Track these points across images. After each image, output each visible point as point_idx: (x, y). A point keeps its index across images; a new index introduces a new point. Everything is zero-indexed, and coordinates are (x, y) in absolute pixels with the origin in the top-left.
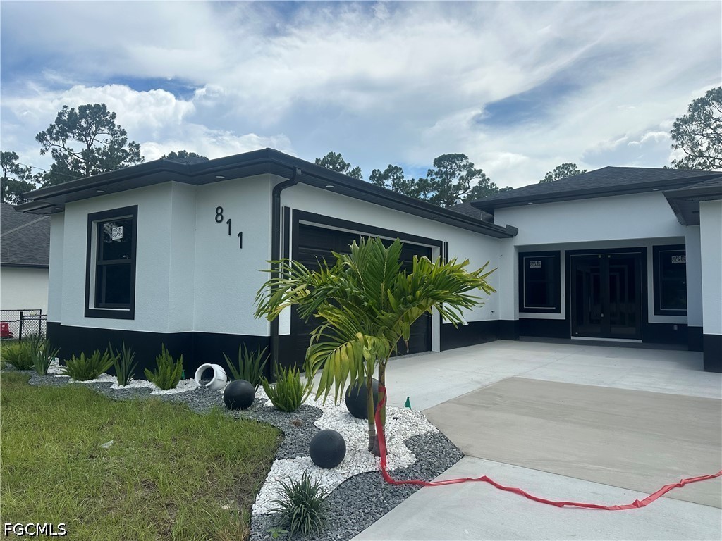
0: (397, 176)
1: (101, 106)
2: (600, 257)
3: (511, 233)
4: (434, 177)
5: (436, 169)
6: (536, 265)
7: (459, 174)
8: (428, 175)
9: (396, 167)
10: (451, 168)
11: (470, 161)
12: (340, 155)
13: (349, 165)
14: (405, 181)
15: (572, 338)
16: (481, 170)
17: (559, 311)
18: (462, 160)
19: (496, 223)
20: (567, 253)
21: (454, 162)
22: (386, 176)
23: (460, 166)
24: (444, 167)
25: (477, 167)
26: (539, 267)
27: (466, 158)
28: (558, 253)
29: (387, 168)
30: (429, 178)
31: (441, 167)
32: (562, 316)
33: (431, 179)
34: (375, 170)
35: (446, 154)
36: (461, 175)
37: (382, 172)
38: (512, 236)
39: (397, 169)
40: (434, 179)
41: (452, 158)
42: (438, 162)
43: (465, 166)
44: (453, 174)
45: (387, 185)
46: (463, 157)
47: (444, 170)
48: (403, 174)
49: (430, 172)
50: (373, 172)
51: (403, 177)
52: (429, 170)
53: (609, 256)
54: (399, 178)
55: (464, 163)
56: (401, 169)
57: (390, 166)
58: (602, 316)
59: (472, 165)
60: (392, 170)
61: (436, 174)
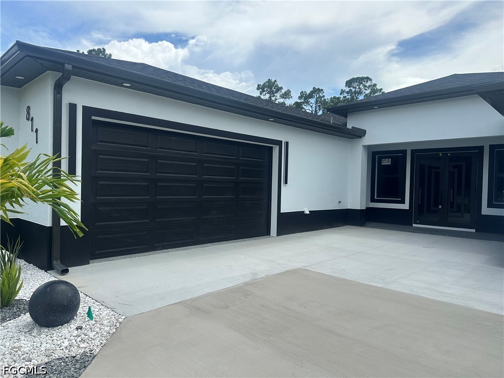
0: (319, 95)
1: (102, 50)
2: (441, 155)
3: (359, 134)
4: (346, 95)
5: (347, 89)
6: (387, 162)
7: (364, 93)
8: (341, 94)
9: (318, 88)
10: (359, 88)
11: (374, 82)
12: (275, 81)
13: (281, 88)
14: (325, 100)
15: (414, 225)
16: (381, 89)
17: (403, 202)
18: (367, 81)
19: (349, 126)
20: (413, 152)
21: (362, 83)
22: (311, 96)
23: (366, 86)
24: (354, 88)
25: (378, 87)
26: (389, 164)
27: (371, 80)
28: (405, 152)
29: (312, 90)
30: (342, 96)
31: (350, 87)
32: (406, 206)
33: (344, 97)
34: (303, 92)
35: (355, 77)
36: (366, 93)
37: (308, 92)
38: (360, 137)
39: (319, 90)
40: (346, 97)
41: (360, 80)
42: (349, 83)
43: (370, 86)
44: (360, 93)
45: (311, 103)
46: (368, 79)
47: (353, 90)
48: (324, 94)
49: (342, 92)
50: (301, 93)
51: (324, 96)
52: (342, 90)
53: (449, 155)
54: (320, 97)
55: (369, 83)
56: (322, 90)
57: (314, 88)
58: (440, 207)
59: (375, 85)
60: (315, 91)
61: (348, 93)
